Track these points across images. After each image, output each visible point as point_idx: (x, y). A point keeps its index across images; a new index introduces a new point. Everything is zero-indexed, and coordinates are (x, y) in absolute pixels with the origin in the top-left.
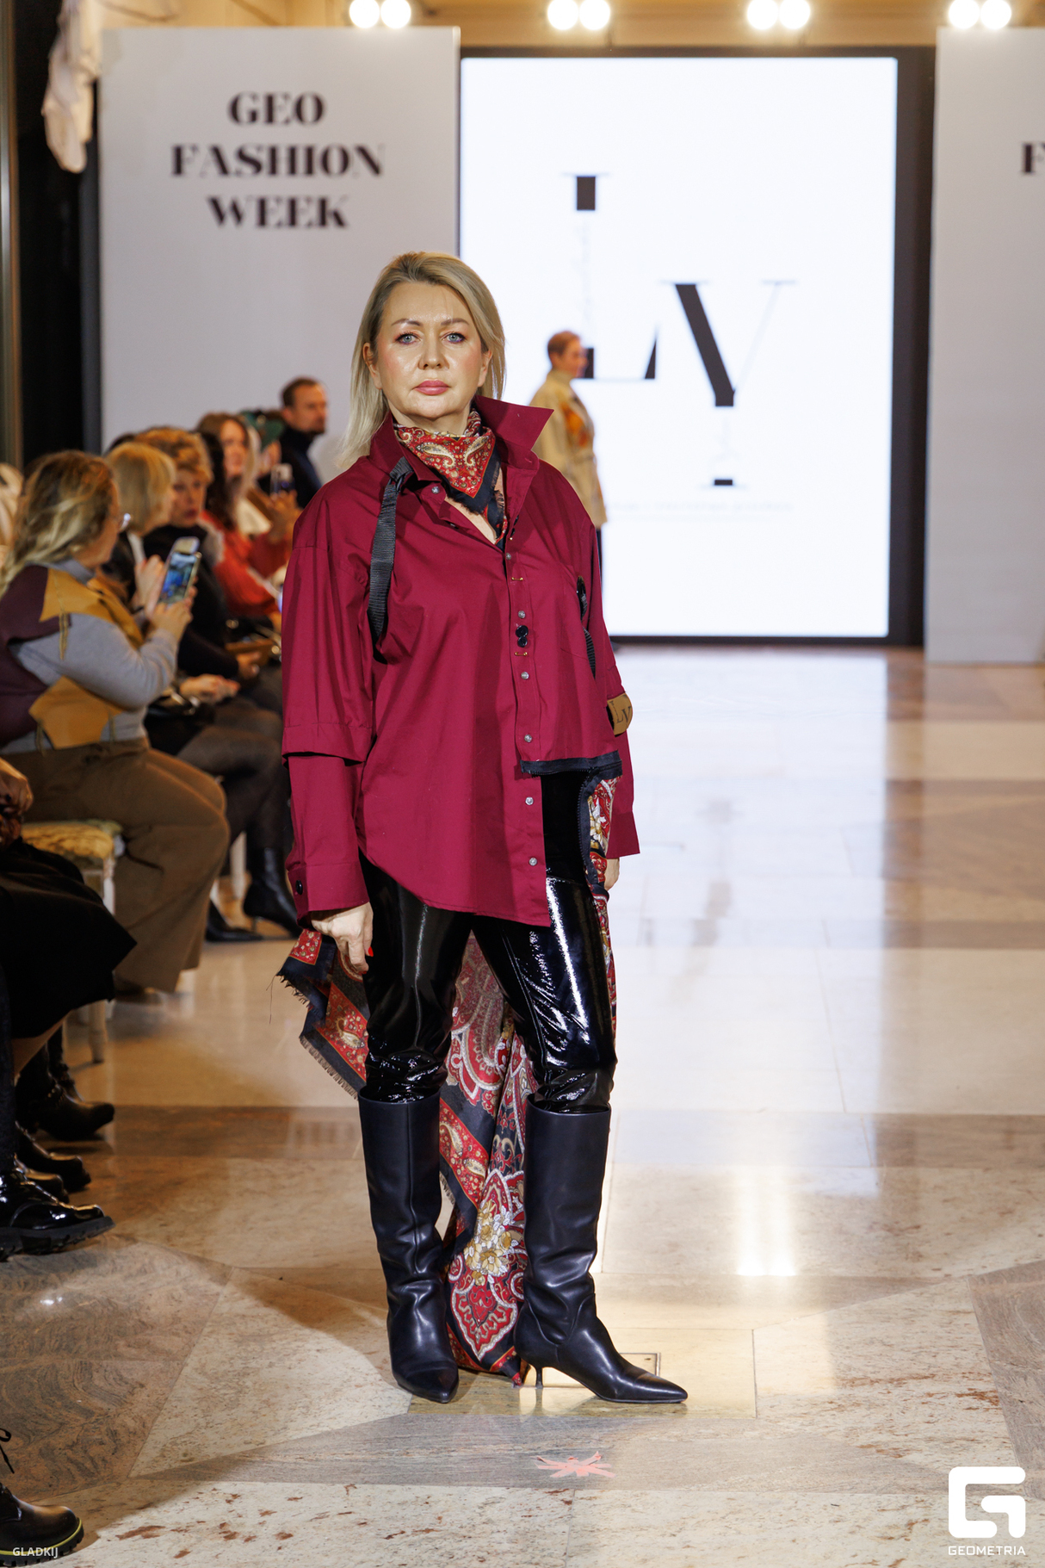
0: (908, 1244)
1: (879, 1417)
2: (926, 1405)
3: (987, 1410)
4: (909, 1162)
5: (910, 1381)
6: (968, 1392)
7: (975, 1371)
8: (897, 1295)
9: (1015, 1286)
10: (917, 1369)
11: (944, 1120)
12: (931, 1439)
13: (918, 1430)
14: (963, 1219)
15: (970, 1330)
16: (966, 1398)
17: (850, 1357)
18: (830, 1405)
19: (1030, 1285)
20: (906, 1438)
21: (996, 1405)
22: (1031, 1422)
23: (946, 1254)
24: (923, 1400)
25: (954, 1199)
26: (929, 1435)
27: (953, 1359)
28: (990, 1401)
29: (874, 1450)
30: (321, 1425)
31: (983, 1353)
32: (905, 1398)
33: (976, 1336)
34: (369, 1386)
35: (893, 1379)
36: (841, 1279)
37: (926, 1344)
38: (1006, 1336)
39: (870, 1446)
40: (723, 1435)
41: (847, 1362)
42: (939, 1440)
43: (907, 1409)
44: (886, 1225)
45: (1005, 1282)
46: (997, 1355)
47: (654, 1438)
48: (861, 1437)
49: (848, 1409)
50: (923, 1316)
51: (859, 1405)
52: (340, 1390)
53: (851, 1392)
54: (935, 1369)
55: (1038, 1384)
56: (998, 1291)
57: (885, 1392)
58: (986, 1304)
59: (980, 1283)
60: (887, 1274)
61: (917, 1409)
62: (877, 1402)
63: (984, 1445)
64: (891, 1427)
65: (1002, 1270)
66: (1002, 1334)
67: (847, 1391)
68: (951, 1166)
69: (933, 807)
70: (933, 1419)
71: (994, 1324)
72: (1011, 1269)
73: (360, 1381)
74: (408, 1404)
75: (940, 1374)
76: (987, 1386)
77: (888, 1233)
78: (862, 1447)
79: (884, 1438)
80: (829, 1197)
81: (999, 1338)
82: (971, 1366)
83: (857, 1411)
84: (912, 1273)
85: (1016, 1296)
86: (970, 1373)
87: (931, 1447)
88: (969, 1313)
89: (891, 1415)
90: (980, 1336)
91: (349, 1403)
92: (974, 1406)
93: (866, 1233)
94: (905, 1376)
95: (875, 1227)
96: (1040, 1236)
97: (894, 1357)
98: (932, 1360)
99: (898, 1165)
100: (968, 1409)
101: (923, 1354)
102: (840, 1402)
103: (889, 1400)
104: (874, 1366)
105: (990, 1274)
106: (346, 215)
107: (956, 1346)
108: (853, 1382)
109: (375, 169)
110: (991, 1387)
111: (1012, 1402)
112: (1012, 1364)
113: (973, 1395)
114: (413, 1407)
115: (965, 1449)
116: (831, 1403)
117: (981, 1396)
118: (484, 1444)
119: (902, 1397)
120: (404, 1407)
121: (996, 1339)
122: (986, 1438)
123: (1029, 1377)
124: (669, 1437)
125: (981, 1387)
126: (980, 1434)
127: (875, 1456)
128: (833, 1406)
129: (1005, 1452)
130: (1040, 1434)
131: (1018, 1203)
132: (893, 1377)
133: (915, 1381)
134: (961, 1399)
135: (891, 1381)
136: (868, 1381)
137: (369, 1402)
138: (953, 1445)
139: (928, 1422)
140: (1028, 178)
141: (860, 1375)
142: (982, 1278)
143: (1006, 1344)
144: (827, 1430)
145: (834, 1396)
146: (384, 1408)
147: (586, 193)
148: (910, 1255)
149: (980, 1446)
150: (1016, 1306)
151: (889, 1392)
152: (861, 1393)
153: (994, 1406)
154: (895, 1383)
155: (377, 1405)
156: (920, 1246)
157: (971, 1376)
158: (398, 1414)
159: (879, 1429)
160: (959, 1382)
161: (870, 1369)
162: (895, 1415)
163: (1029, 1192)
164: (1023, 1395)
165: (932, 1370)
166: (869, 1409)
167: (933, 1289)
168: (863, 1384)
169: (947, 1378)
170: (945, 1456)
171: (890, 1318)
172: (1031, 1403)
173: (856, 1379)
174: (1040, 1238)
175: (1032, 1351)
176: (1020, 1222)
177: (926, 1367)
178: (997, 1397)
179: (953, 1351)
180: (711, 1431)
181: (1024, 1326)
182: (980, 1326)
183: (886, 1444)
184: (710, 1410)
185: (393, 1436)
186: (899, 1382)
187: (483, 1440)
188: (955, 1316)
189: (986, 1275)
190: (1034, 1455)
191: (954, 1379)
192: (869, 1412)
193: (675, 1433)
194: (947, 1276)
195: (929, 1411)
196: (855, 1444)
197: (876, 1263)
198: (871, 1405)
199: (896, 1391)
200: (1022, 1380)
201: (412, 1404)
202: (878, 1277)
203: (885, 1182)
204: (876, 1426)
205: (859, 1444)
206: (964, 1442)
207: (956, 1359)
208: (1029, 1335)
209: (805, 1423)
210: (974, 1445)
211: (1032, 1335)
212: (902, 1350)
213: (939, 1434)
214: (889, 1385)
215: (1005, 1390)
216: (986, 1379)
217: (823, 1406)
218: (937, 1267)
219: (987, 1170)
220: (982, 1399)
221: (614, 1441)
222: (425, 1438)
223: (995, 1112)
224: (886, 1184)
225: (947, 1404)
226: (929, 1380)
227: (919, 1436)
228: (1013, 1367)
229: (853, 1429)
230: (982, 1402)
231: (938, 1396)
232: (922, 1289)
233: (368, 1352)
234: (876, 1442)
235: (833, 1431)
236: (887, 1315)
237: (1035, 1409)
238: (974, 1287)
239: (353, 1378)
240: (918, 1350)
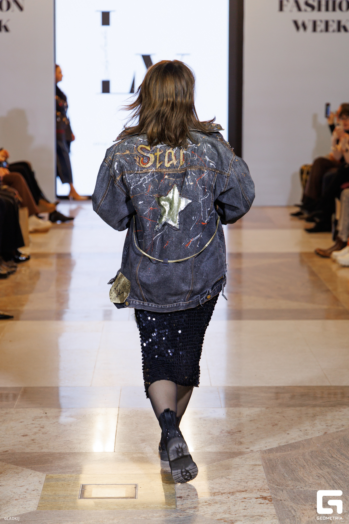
0: (236, 438)
1: (225, 507)
2: (243, 502)
3: (268, 504)
4: (237, 405)
5: (237, 493)
6: (260, 497)
7: (263, 488)
8: (232, 459)
9: (278, 454)
10: (239, 488)
11: (251, 388)
12: (245, 516)
13: (240, 513)
14: (258, 428)
15: (261, 472)
16: (259, 499)
17: (213, 484)
18: (205, 503)
19: (284, 453)
20: (235, 516)
21: (271, 502)
22: (285, 508)
23: (251, 442)
24: (242, 500)
25: (254, 420)
26: (244, 514)
27: (253, 484)
28: (269, 500)
29: (223, 521)
30: (1, 516)
31: (266, 481)
32: (235, 500)
33: (263, 474)
34: (21, 500)
35: (230, 492)
36: (210, 452)
37: (243, 478)
38: (275, 474)
39: (221, 519)
40: (163, 516)
41: (212, 486)
42: (249, 516)
43: (236, 504)
44: (227, 431)
45: (274, 452)
46: (271, 482)
47: (135, 518)
48: (218, 516)
49: (213, 504)
50: (243, 467)
51: (217, 503)
52: (9, 502)
53: (214, 498)
54: (247, 488)
55: (287, 493)
56: (271, 456)
57: (227, 497)
58: (267, 461)
59: (264, 453)
60: (228, 450)
61: (240, 504)
62: (224, 502)
63: (266, 518)
64: (230, 511)
65: (273, 448)
66: (273, 474)
67: (212, 498)
68: (253, 407)
69: (246, 264)
70: (246, 508)
71: (270, 470)
72: (276, 447)
73: (17, 497)
74: (37, 506)
75: (249, 490)
76: (267, 494)
77: (228, 434)
78: (218, 520)
79: (227, 516)
80: (205, 420)
81: (272, 475)
82: (261, 486)
83: (216, 505)
84: (238, 450)
85: (279, 458)
86: (261, 489)
87: (245, 519)
88: (260, 465)
89: (229, 506)
90: (264, 474)
91: (13, 506)
92: (262, 502)
93: (220, 434)
94: (235, 491)
95: (223, 432)
96: (288, 434)
97: (231, 484)
98: (246, 485)
99: (232, 407)
100: (260, 504)
101: (242, 482)
102: (209, 502)
103: (229, 501)
104: (223, 487)
105: (268, 449)
106: (9, 27)
107: (255, 479)
108: (214, 494)
109: (21, 8)
110: (269, 494)
111: (277, 501)
112: (277, 485)
113: (262, 498)
114: (39, 507)
115: (259, 519)
116: (206, 502)
117: (265, 498)
118: (67, 522)
119: (234, 499)
120: (35, 508)
121: (271, 475)
122: (267, 515)
123: (284, 490)
124: (141, 517)
125: (265, 495)
126: (264, 513)
127: (223, 523)
128: (206, 504)
129: (275, 520)
130: (288, 513)
131: (279, 421)
132: (230, 491)
133: (239, 493)
134: (257, 500)
135: (230, 493)
136: (220, 493)
137: (21, 506)
138: (254, 518)
139: (244, 509)
140: (281, 13)
141: (217, 491)
142: (265, 451)
143: (275, 478)
144: (204, 513)
145: (207, 500)
146: (27, 508)
147: (106, 18)
148: (237, 443)
149: (265, 518)
150: (279, 462)
151: (229, 498)
152: (218, 498)
153: (270, 502)
154: (231, 494)
155: (24, 507)
156: (241, 439)
157: (261, 491)
158: (33, 510)
159: (225, 512)
160: (256, 493)
161: (221, 488)
162: (231, 507)
163: (284, 417)
164: (281, 497)
165: (246, 488)
166: (221, 504)
167: (246, 456)
168: (218, 495)
169: (252, 491)
170: (251, 522)
171: (229, 468)
172: (285, 500)
173: (216, 493)
174: (288, 435)
175: (285, 480)
176: (280, 429)
177: (243, 487)
178: (271, 499)
179: (254, 481)
180: (158, 515)
181: (282, 470)
182: (264, 471)
183: (228, 518)
184: (158, 506)
185: (30, 520)
186: (233, 493)
187: (67, 520)
188: (255, 467)
189: (267, 450)
190: (286, 521)
191: (254, 492)
192: (221, 506)
193: (144, 516)
194: (251, 451)
195: (244, 505)
196: (215, 519)
197: (223, 446)
198: (222, 503)
199: (232, 497)
200: (281, 491)
201: (39, 506)
202: (224, 452)
203: (227, 414)
204: (224, 511)
205: (217, 518)
206: (258, 517)
207: (255, 484)
208: (284, 474)
209: (195, 511)
210: (262, 518)
211: (285, 473)
212: (234, 481)
213: (248, 514)
214: (229, 495)
215: (274, 496)
216: (267, 491)
217: (203, 503)
218: (247, 447)
219: (267, 408)
220: (266, 500)
221: (119, 519)
222: (44, 520)
223: (270, 385)
224: (228, 414)
225: (251, 502)
226: (244, 492)
227: (241, 515)
228: (277, 486)
229: (214, 513)
230: (265, 501)
231: (248, 499)
232: (242, 456)
233: (20, 486)
234: (224, 518)
235: (207, 514)
236: (228, 467)
237: (286, 503)
238: (262, 455)
239: (14, 497)
240: (240, 481)
